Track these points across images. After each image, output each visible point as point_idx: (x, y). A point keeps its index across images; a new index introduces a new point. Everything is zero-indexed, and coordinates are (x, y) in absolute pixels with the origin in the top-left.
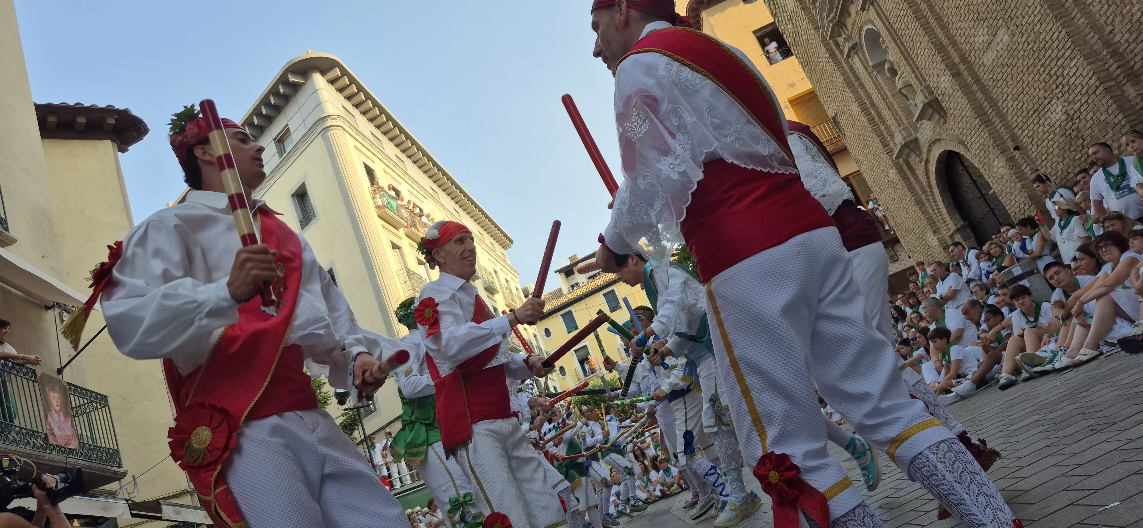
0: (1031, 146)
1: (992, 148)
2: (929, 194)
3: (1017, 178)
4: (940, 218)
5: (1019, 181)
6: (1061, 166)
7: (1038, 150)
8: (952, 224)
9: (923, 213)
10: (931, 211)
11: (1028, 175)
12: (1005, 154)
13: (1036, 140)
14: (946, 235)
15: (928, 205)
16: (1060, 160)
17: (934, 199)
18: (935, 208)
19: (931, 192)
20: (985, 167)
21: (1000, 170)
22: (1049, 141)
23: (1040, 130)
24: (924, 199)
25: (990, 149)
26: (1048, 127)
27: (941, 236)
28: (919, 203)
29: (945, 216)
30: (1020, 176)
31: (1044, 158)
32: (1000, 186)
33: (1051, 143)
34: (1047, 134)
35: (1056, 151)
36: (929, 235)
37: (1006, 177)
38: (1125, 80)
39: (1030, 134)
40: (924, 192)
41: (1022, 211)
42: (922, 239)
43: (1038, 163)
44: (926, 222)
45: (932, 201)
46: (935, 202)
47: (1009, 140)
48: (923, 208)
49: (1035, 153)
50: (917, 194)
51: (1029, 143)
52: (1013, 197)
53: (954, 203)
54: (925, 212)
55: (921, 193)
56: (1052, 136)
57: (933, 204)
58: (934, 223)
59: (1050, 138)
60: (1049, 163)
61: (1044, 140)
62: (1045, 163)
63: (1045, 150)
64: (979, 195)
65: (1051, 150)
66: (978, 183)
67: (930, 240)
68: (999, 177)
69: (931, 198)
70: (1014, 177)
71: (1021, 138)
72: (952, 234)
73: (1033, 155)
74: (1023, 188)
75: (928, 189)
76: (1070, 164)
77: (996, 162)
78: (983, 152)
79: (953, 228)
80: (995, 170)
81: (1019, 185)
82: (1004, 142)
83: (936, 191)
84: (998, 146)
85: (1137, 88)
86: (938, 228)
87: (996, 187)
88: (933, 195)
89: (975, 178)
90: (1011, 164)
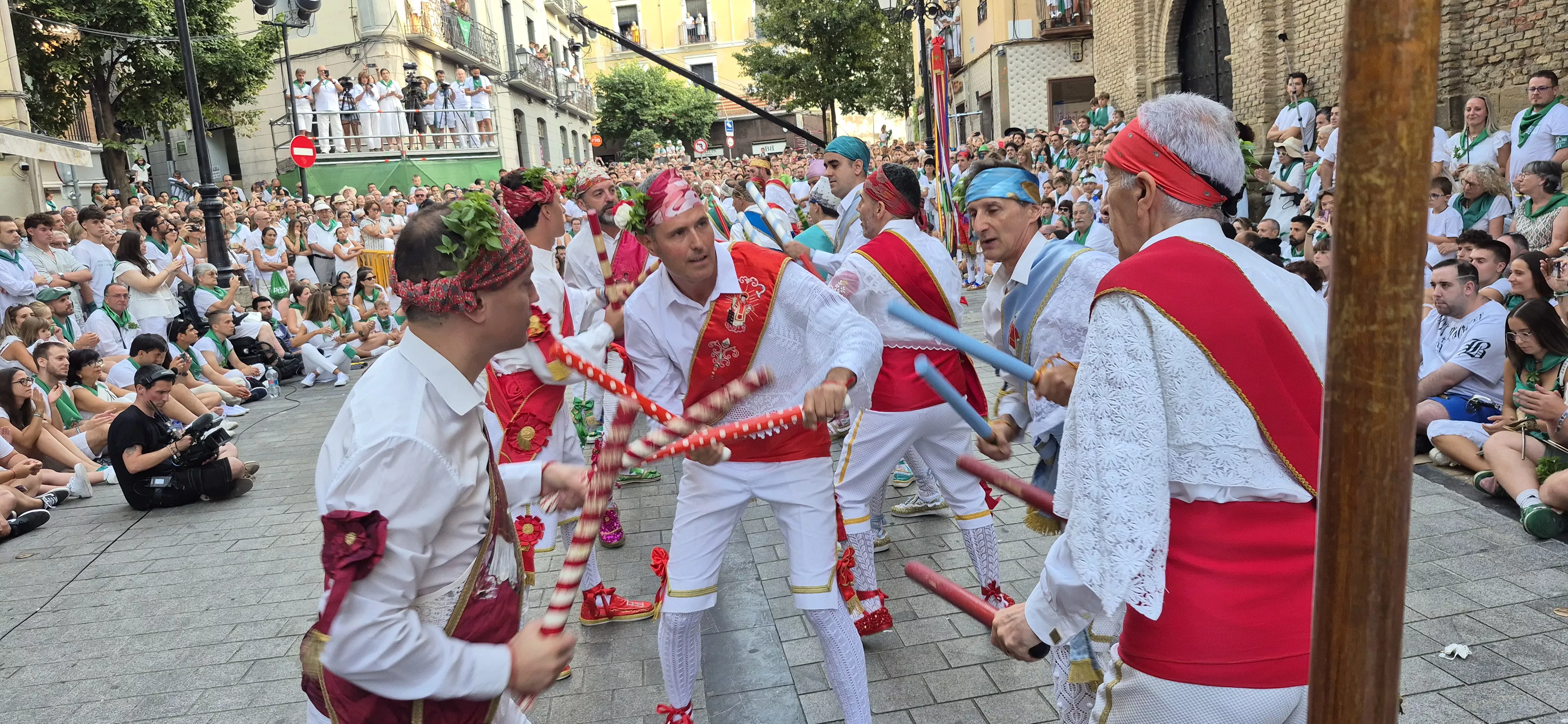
0: (1302, 28)
1: (1256, 7)
2: (1156, 17)
3: (1264, 61)
4: (1153, 54)
5: (1265, 67)
6: (1321, 73)
7: (1308, 38)
8: (1163, 68)
9: (1137, 38)
10: (1147, 39)
11: (1279, 63)
12: (1267, 23)
13: (1311, 24)
14: (1150, 78)
15: (1147, 30)
16: (1324, 65)
17: (1158, 26)
18: (1154, 38)
19: (1160, 15)
20: (1236, 27)
21: (1251, 40)
22: (1324, 35)
23: (1323, 15)
24: (1147, 20)
25: (1254, 8)
26: (1333, 17)
27: (1143, 77)
28: (1139, 22)
29: (1160, 55)
30: (1269, 61)
31: (1307, 51)
32: (1241, 60)
33: (1325, 39)
34: (1327, 25)
35: (1325, 52)
36: (1130, 69)
37: (1253, 53)
38: (1447, 17)
39: (1308, 13)
40: (1152, 11)
41: (1248, 104)
42: (1119, 69)
43: (1297, 54)
44: (1134, 51)
45: (1155, 28)
46: (1158, 31)
47: (1281, 8)
48: (1140, 32)
49: (1301, 40)
50: (1142, 10)
51: (1302, 22)
52: (1248, 81)
53: (1179, 41)
54: (1139, 38)
55: (1147, 10)
56: (1331, 30)
57: (1154, 33)
58: (1144, 57)
59: (1327, 32)
60: (1310, 62)
61: (1319, 30)
62: (1305, 58)
63: (1314, 42)
64: (1212, 48)
65: (1321, 47)
66: (1219, 32)
67: (1128, 76)
68: (1245, 48)
69: (1155, 23)
70: (1261, 59)
71: (1296, 11)
72: (1157, 82)
73: (1298, 42)
74: (1264, 77)
75: (1157, 11)
76: (1332, 76)
77: (1252, 27)
78: (1243, 6)
79: (1162, 75)
80: (1245, 37)
81: (1262, 71)
82: (1274, 7)
83: (1166, 18)
84: (1264, 8)
85: (1454, 35)
86: (1145, 66)
87: (1235, 58)
88: (1159, 21)
89: (1218, 24)
90: (1267, 40)
